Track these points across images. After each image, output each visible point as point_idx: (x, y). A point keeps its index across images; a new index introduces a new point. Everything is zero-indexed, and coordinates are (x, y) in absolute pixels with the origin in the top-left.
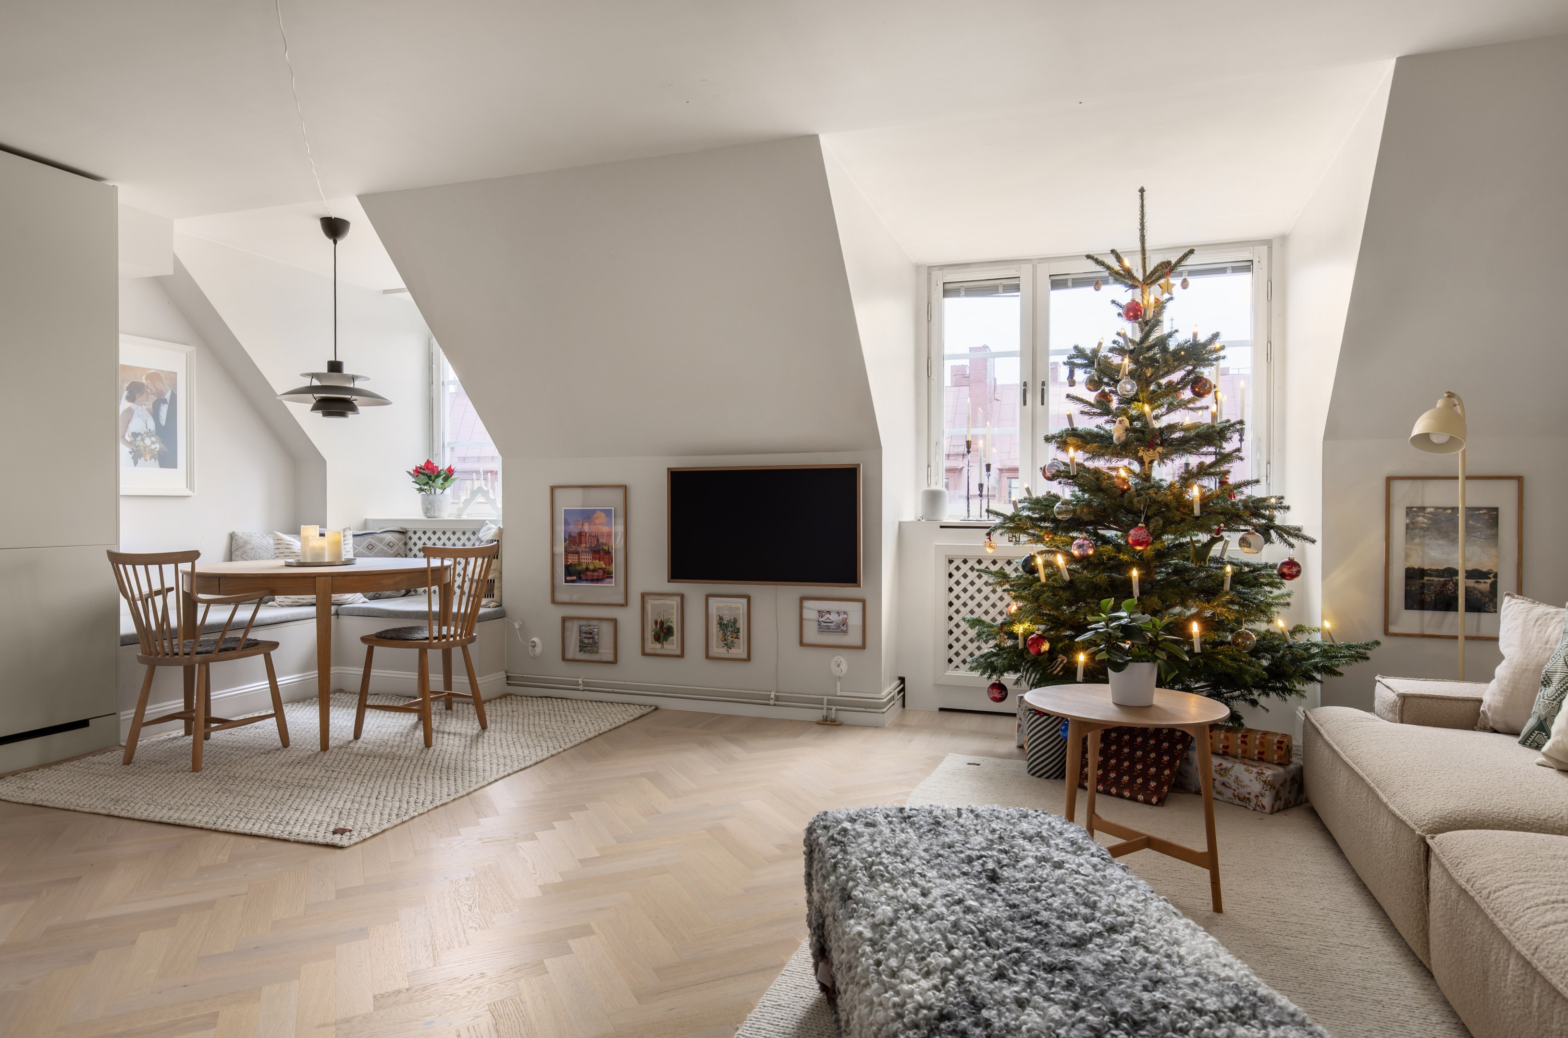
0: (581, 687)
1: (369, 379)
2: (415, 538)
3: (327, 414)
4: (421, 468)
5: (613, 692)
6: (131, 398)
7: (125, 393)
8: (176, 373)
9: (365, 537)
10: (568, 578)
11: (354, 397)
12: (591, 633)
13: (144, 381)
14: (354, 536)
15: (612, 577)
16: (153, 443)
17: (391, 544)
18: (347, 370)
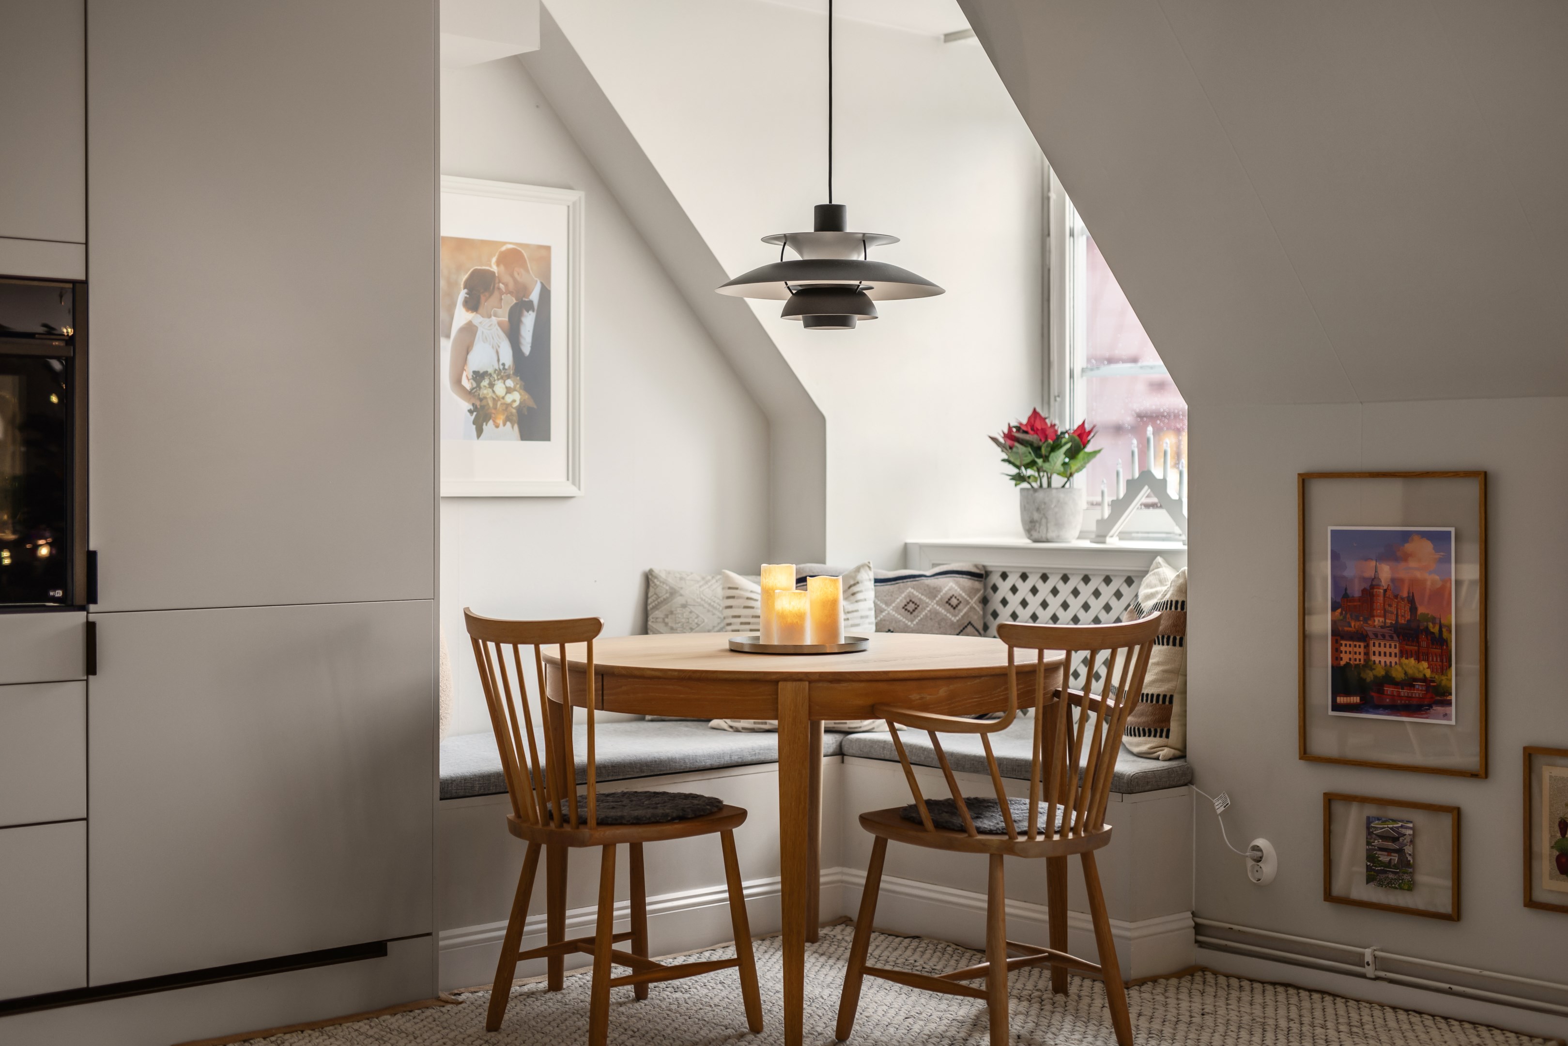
0: (1370, 971)
1: (897, 240)
2: (1004, 588)
3: (816, 321)
4: (1019, 429)
5: (1450, 992)
6: (472, 304)
7: (462, 294)
8: (548, 248)
9: (901, 584)
10: (1341, 700)
11: (865, 284)
12: (1395, 840)
13: (494, 268)
14: (877, 581)
15: (1449, 703)
16: (509, 390)
17: (954, 602)
18: (852, 224)
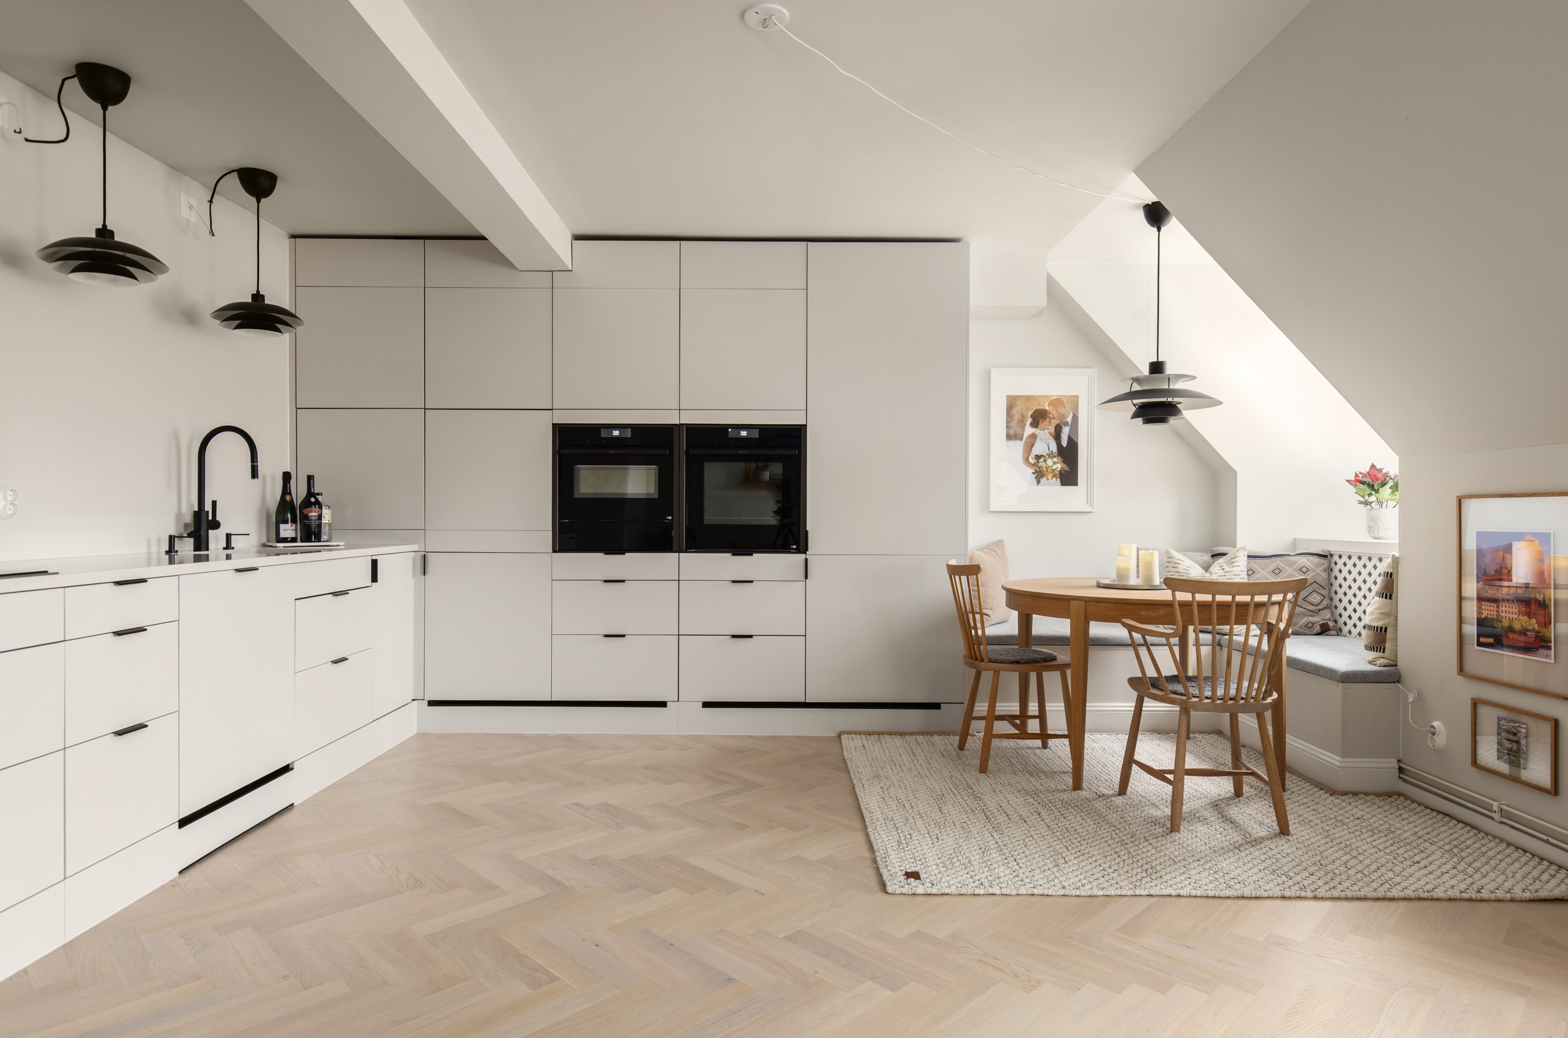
0: (1496, 816)
2: (1340, 562)
3: (1148, 421)
4: (1364, 475)
6: (1035, 424)
7: (1030, 420)
8: (1077, 397)
9: (1273, 559)
10: (1482, 640)
11: (1176, 400)
12: (1515, 734)
13: (1047, 408)
14: (1249, 556)
15: (1549, 648)
16: (1054, 463)
17: (1304, 570)
18: (1169, 370)
